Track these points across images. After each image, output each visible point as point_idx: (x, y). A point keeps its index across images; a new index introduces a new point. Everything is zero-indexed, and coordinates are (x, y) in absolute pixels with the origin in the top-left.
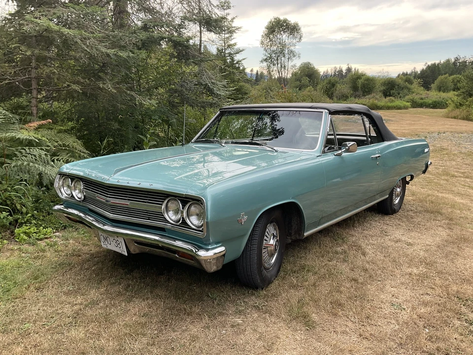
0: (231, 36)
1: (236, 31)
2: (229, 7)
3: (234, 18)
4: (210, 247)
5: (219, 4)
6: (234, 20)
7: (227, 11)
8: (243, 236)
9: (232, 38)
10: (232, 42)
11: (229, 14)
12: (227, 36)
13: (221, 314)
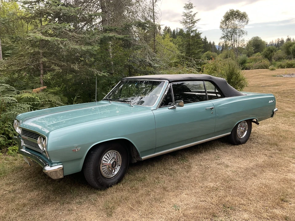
0: (193, 25)
1: (197, 22)
2: (192, 8)
3: (195, 14)
4: (53, 165)
5: (185, 6)
6: (195, 15)
7: (190, 10)
8: (80, 159)
9: (194, 26)
10: (194, 29)
11: (192, 12)
12: (191, 25)
13: (68, 203)
